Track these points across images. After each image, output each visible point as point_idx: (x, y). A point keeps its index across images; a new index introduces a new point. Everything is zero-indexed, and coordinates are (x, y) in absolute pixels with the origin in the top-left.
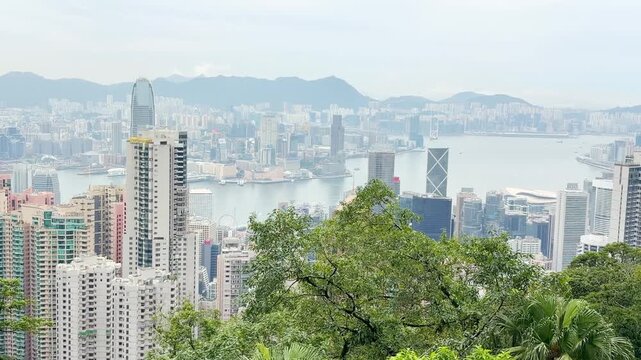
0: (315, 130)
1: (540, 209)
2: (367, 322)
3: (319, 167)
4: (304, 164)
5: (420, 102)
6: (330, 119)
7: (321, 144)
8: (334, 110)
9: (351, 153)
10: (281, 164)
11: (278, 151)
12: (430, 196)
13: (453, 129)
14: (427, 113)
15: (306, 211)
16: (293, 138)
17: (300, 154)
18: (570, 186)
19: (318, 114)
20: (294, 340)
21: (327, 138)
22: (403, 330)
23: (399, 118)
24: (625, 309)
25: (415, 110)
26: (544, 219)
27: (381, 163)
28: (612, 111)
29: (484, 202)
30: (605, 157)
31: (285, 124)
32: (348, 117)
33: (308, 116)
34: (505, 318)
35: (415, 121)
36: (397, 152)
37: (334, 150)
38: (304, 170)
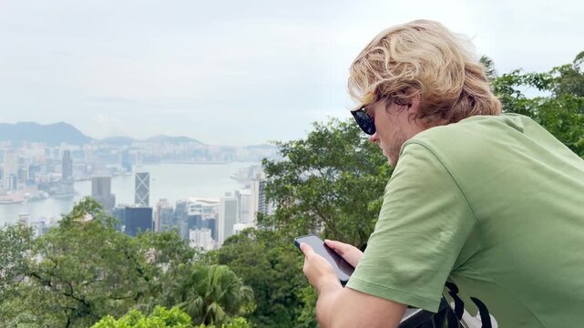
0: (50, 161)
1: (209, 210)
2: (82, 301)
3: (53, 189)
4: (41, 187)
5: (129, 141)
6: (61, 153)
7: (53, 171)
8: (63, 147)
9: (78, 178)
10: (21, 188)
11: (18, 178)
12: (138, 206)
13: (152, 159)
14: (134, 148)
15: (43, 223)
16: (31, 168)
17: (37, 180)
18: (227, 194)
19: (52, 149)
20: (21, 321)
21: (59, 167)
22: (112, 302)
23: (113, 152)
24: (252, 268)
25: (125, 147)
26: (212, 216)
27: (101, 185)
28: (249, 148)
29: (174, 208)
30: (246, 175)
31: (25, 157)
32: (75, 152)
33: (43, 151)
34: (176, 284)
35: (125, 154)
36: (114, 175)
37: (64, 176)
38: (42, 192)
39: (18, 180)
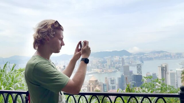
0: (119, 61)
3: (119, 69)
4: (117, 68)
10: (111, 68)
17: (115, 66)
21: (121, 63)
29: (152, 75)
31: (114, 60)
33: (119, 58)
38: (116, 69)
39: (110, 66)
